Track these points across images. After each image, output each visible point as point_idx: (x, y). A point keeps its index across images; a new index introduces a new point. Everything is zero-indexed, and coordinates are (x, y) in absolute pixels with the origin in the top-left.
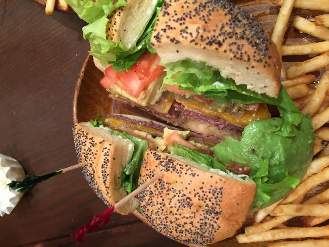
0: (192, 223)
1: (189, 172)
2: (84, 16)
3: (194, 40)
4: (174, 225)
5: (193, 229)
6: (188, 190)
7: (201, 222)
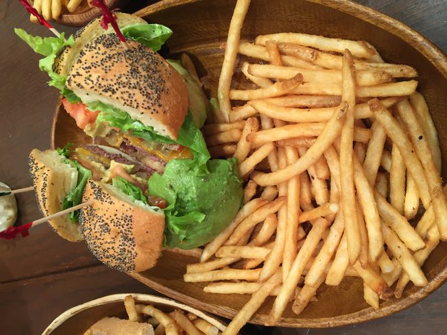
0: (113, 248)
1: (109, 200)
2: (38, 50)
3: (93, 87)
4: (101, 249)
5: (116, 254)
6: (106, 216)
7: (120, 247)
